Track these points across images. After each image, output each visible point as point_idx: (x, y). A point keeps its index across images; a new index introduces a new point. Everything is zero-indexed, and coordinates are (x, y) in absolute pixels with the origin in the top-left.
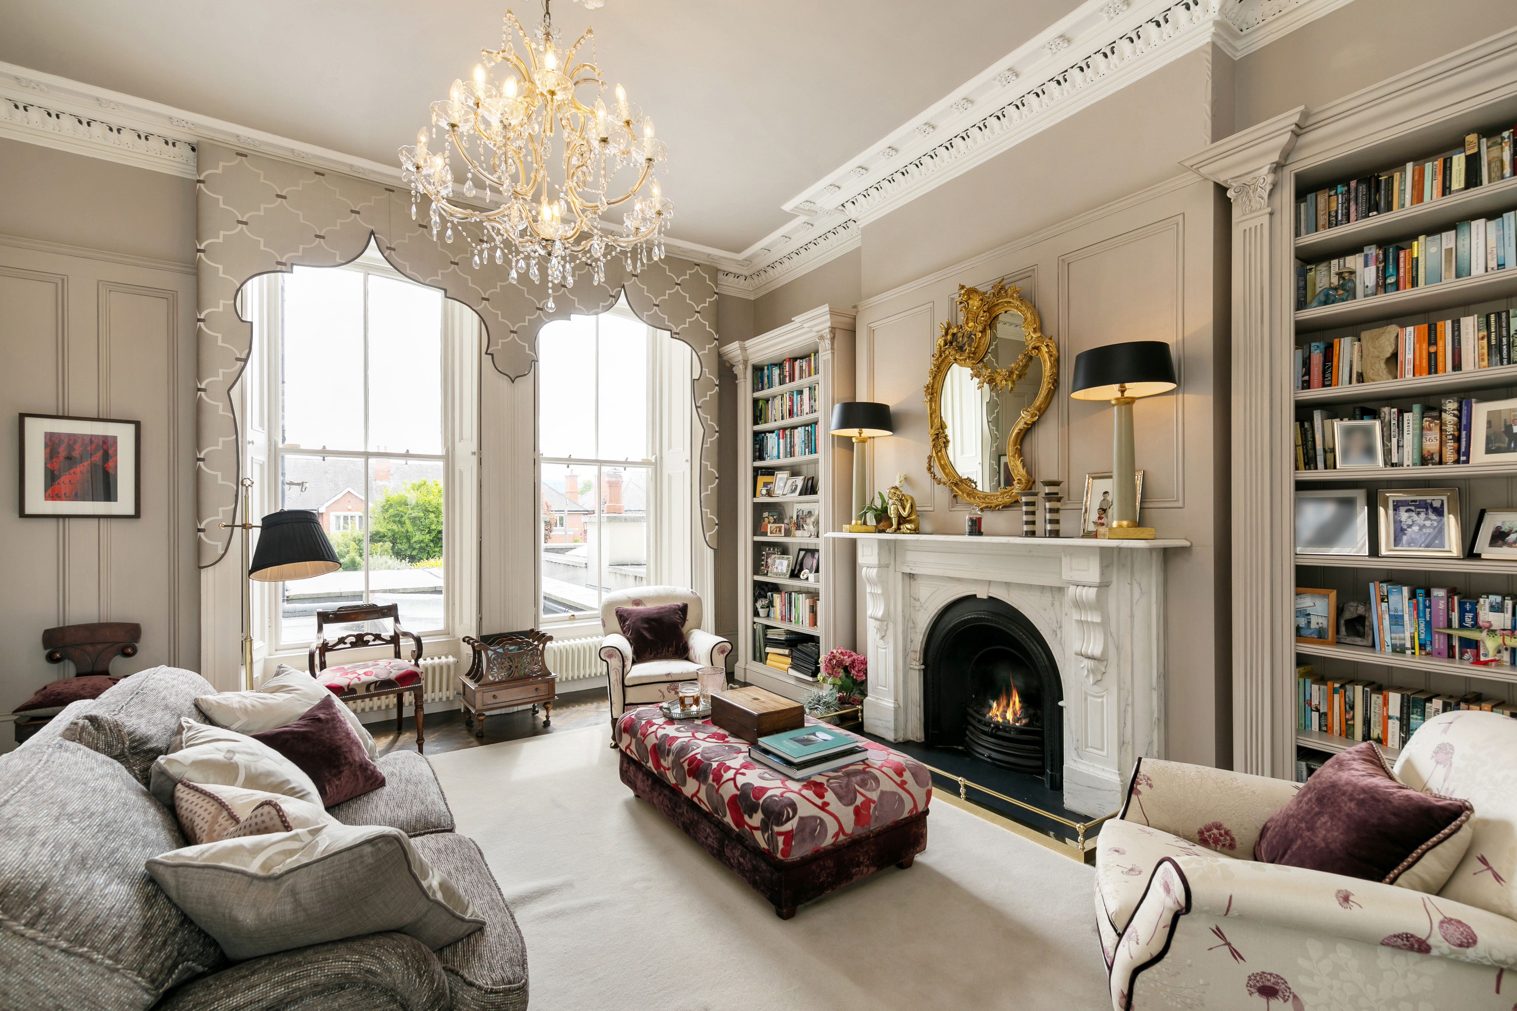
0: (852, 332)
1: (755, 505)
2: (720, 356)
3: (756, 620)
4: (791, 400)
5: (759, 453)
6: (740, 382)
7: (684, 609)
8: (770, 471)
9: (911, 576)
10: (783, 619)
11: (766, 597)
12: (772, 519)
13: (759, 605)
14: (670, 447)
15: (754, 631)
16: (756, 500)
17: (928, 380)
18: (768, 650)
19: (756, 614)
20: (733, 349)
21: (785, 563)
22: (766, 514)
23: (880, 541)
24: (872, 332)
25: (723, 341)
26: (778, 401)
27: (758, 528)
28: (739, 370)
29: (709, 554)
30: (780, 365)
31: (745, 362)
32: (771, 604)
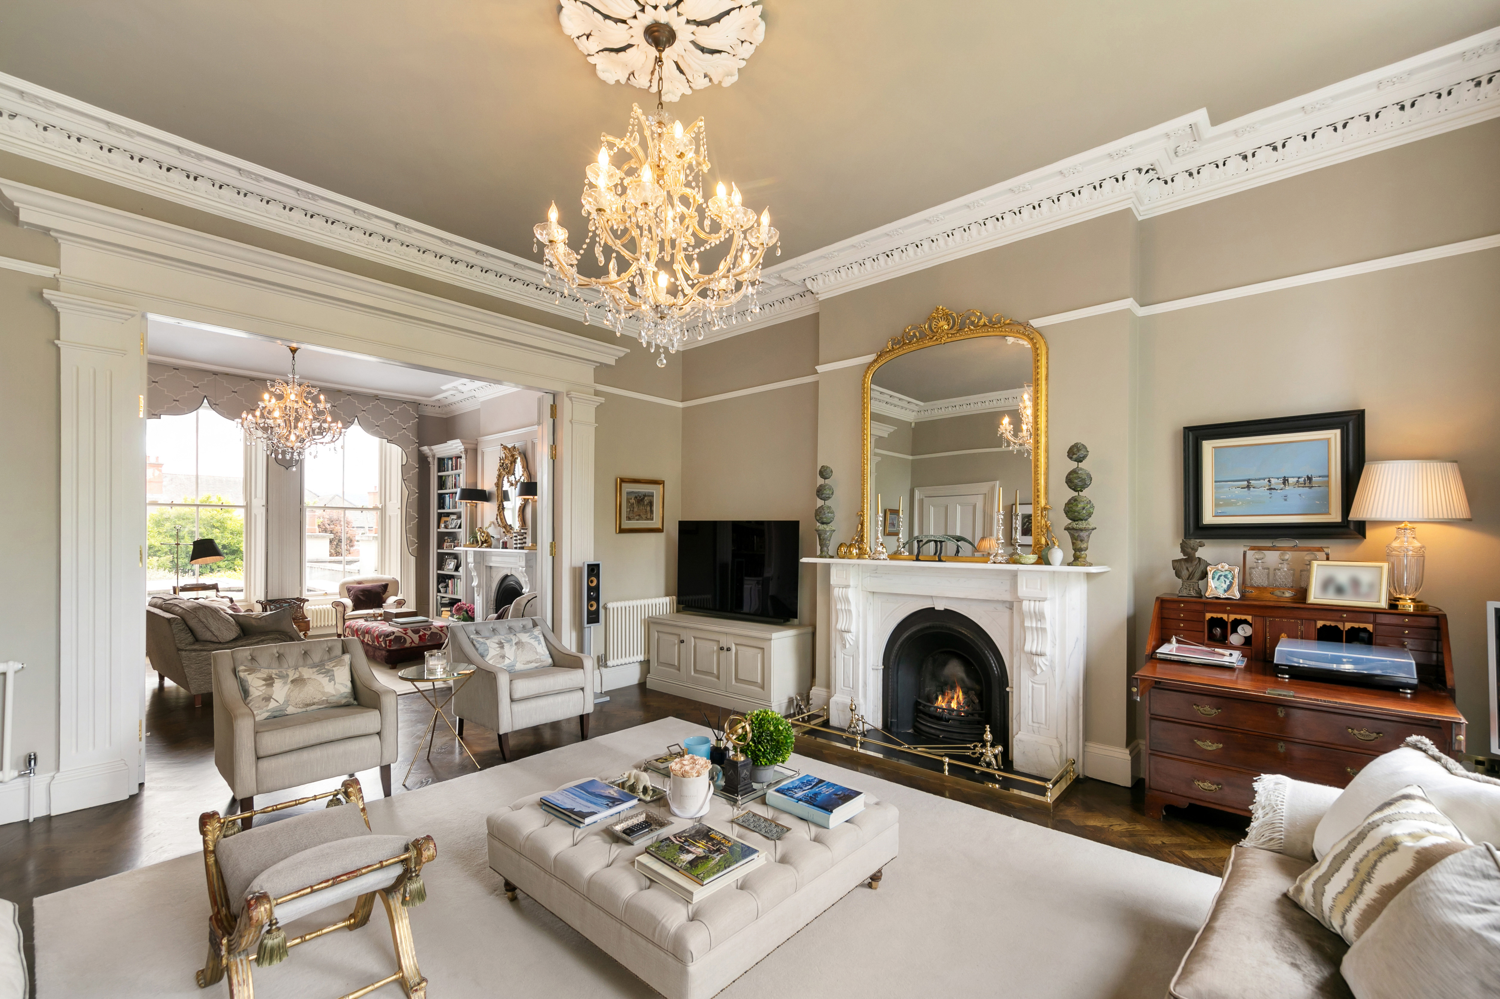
0: (475, 451)
1: (439, 533)
2: (419, 450)
3: (439, 594)
4: (455, 478)
5: (441, 504)
6: (431, 466)
7: (385, 587)
8: (448, 515)
9: (491, 567)
10: (452, 593)
11: (445, 582)
12: (449, 540)
13: (440, 586)
14: (390, 500)
15: (437, 599)
16: (439, 530)
17: (496, 481)
18: (443, 609)
19: (439, 591)
20: (425, 449)
21: (453, 563)
22: (446, 538)
23: (475, 551)
24: (483, 453)
25: (421, 444)
26: (450, 477)
27: (440, 546)
28: (430, 459)
29: (413, 560)
30: (451, 459)
31: (434, 456)
32: (447, 586)
